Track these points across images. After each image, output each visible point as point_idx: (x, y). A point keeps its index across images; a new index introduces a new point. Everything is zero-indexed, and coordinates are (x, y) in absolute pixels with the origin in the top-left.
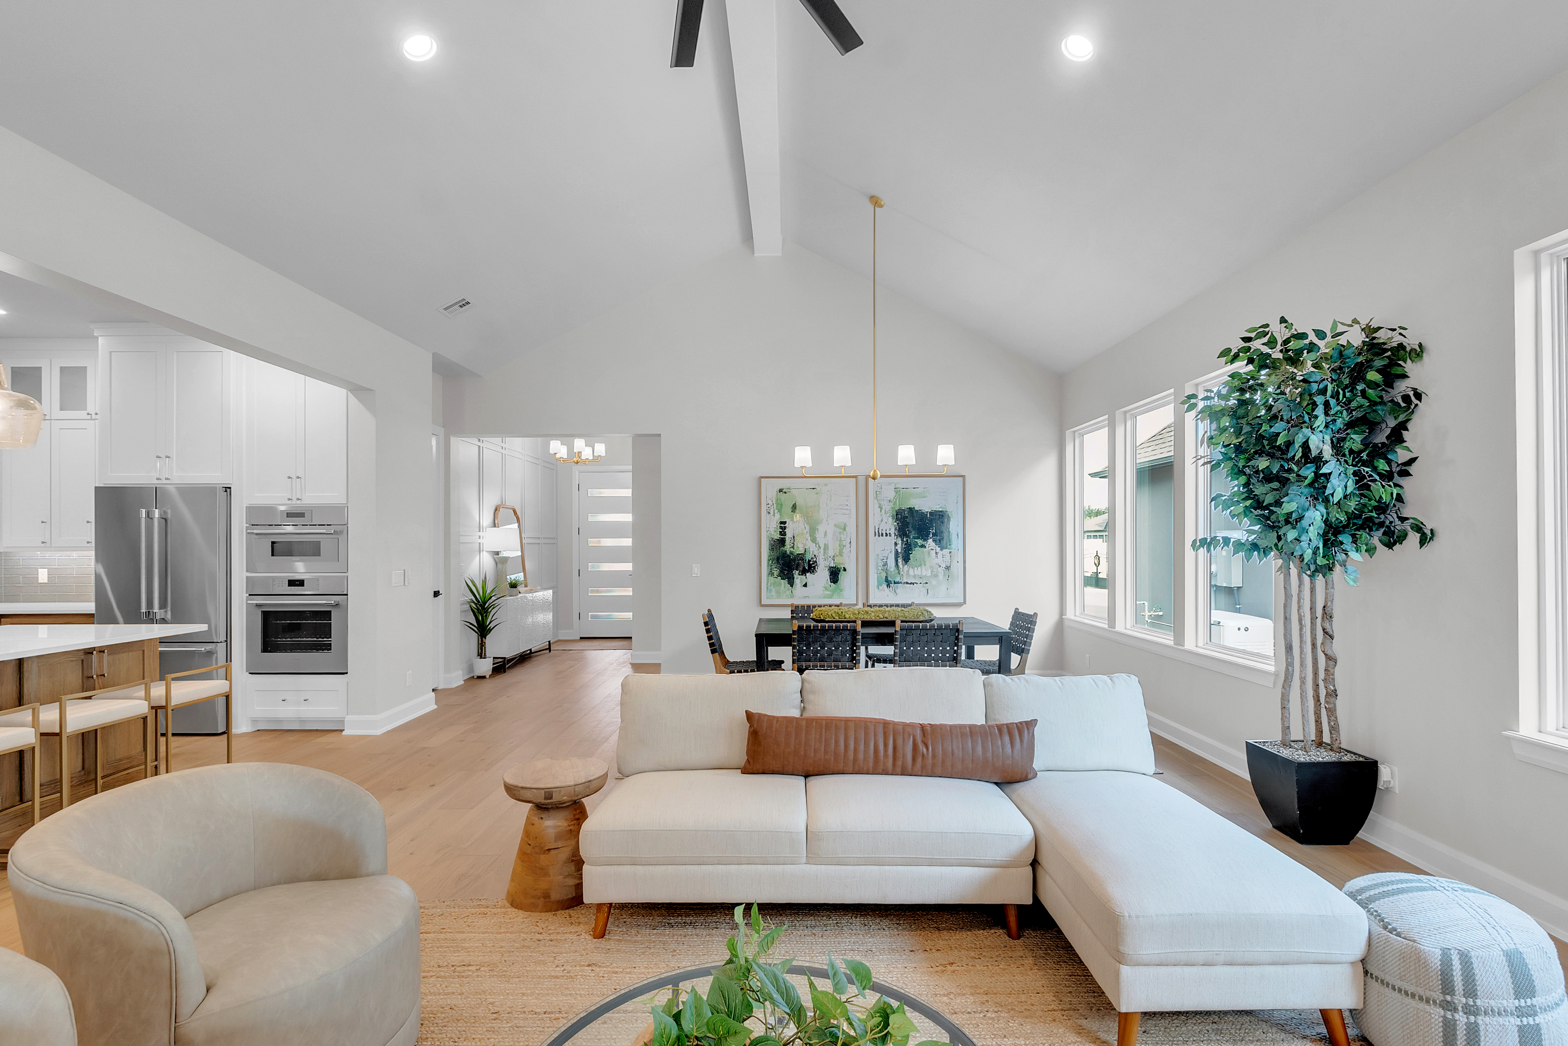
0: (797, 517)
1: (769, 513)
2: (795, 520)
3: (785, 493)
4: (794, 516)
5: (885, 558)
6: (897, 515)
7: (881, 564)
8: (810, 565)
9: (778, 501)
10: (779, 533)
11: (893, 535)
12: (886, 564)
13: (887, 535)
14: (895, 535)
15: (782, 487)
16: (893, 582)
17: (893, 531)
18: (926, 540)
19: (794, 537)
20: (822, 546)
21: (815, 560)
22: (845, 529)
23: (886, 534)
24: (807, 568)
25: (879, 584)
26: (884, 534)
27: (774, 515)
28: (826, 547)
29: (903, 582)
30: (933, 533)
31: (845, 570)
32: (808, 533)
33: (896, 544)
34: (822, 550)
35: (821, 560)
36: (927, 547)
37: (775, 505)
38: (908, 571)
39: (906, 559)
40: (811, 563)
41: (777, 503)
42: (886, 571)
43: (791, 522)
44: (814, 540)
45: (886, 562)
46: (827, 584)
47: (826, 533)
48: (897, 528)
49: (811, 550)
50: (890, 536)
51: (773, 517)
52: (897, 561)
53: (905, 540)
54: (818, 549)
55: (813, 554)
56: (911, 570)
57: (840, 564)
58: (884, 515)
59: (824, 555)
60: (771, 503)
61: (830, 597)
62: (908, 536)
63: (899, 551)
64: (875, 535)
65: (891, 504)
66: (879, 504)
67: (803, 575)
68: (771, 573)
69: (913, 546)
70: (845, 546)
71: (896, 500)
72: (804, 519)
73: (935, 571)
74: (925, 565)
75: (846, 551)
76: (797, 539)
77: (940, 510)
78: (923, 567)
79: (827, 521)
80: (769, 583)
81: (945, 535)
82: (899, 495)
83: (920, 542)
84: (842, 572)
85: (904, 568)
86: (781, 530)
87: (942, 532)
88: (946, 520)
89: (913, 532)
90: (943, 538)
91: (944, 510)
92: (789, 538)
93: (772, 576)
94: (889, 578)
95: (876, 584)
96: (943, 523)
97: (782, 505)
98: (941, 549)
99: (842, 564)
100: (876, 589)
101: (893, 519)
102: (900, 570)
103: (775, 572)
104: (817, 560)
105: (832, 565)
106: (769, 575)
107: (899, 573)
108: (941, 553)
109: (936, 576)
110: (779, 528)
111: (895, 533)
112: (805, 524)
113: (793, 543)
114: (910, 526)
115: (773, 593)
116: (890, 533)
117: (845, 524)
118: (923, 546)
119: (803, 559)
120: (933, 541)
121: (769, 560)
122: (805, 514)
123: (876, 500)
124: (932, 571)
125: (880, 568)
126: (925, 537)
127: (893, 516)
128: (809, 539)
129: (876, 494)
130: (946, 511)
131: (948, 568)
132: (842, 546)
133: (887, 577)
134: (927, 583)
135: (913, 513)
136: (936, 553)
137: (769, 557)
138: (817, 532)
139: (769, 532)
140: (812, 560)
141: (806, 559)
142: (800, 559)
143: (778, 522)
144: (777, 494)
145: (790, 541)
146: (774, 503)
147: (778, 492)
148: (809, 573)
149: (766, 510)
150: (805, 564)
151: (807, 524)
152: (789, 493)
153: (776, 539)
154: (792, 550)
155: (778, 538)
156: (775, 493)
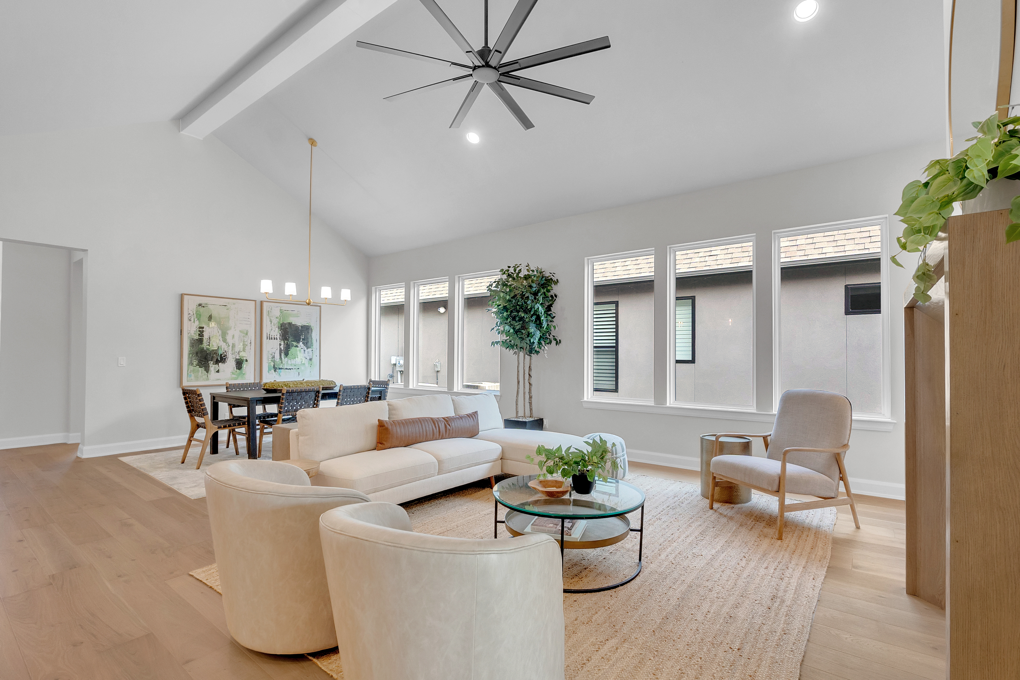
0: (212, 324)
1: (190, 320)
2: (210, 326)
3: (204, 307)
4: (210, 323)
5: (273, 353)
6: (281, 326)
7: (271, 357)
8: (221, 357)
9: (198, 313)
10: (198, 335)
11: (278, 339)
12: (274, 357)
13: (274, 339)
15: (201, 303)
16: (278, 368)
17: (278, 337)
18: (298, 342)
19: (210, 338)
20: (231, 345)
21: (225, 354)
22: (247, 334)
23: (274, 338)
24: (219, 359)
25: (269, 370)
26: (273, 338)
27: (194, 322)
28: (234, 346)
29: (284, 368)
31: (247, 361)
32: (221, 336)
33: (280, 345)
34: (231, 347)
35: (230, 354)
36: (299, 347)
37: (195, 315)
38: (287, 361)
39: (287, 354)
40: (222, 356)
41: (196, 313)
42: (274, 362)
43: (207, 328)
44: (225, 341)
46: (234, 370)
47: (233, 336)
48: (281, 335)
49: (223, 347)
50: (277, 339)
52: (280, 355)
53: (286, 342)
54: (228, 347)
55: (224, 350)
56: (289, 361)
57: (243, 357)
58: (273, 326)
59: (232, 351)
60: (192, 313)
61: (236, 379)
62: (288, 340)
63: (282, 349)
64: (267, 339)
65: (278, 320)
66: (270, 319)
67: (216, 364)
68: (191, 363)
69: (291, 346)
70: (247, 345)
71: (281, 317)
72: (218, 326)
73: (303, 361)
74: (298, 358)
75: (247, 348)
76: (212, 339)
77: (307, 325)
78: (296, 359)
79: (235, 328)
80: (189, 371)
81: (310, 340)
82: (283, 314)
83: (295, 343)
84: (245, 362)
85: (285, 360)
86: (200, 333)
87: (308, 338)
88: (310, 331)
89: (291, 338)
90: (308, 342)
91: (309, 325)
92: (206, 339)
93: (191, 365)
94: (275, 366)
95: (267, 370)
96: (308, 332)
97: (200, 315)
98: (307, 349)
99: (245, 357)
100: (267, 373)
101: (279, 329)
102: (283, 361)
103: (195, 363)
104: (227, 354)
105: (238, 358)
106: (189, 364)
107: (282, 363)
108: (307, 351)
109: (304, 364)
110: (198, 331)
111: (280, 338)
112: (218, 329)
113: (209, 342)
114: (289, 333)
115: (193, 377)
116: (276, 338)
117: (247, 331)
118: (297, 346)
119: (217, 354)
120: (303, 343)
121: (189, 354)
122: (219, 323)
123: (268, 317)
124: (302, 361)
125: (270, 360)
126: (298, 341)
127: (278, 327)
128: (221, 339)
129: (268, 313)
130: (311, 326)
131: (311, 359)
132: (245, 345)
133: (274, 365)
134: (298, 369)
135: (291, 326)
136: (304, 351)
137: (189, 352)
138: (227, 335)
139: (190, 334)
140: (223, 354)
141: (219, 354)
142: (215, 354)
143: (197, 327)
144: (197, 308)
145: (206, 341)
146: (194, 313)
147: (198, 306)
148: (221, 363)
149: (188, 318)
150: (218, 356)
151: (220, 329)
152: (206, 307)
153: (195, 339)
154: (208, 347)
155: (197, 339)
156: (195, 307)
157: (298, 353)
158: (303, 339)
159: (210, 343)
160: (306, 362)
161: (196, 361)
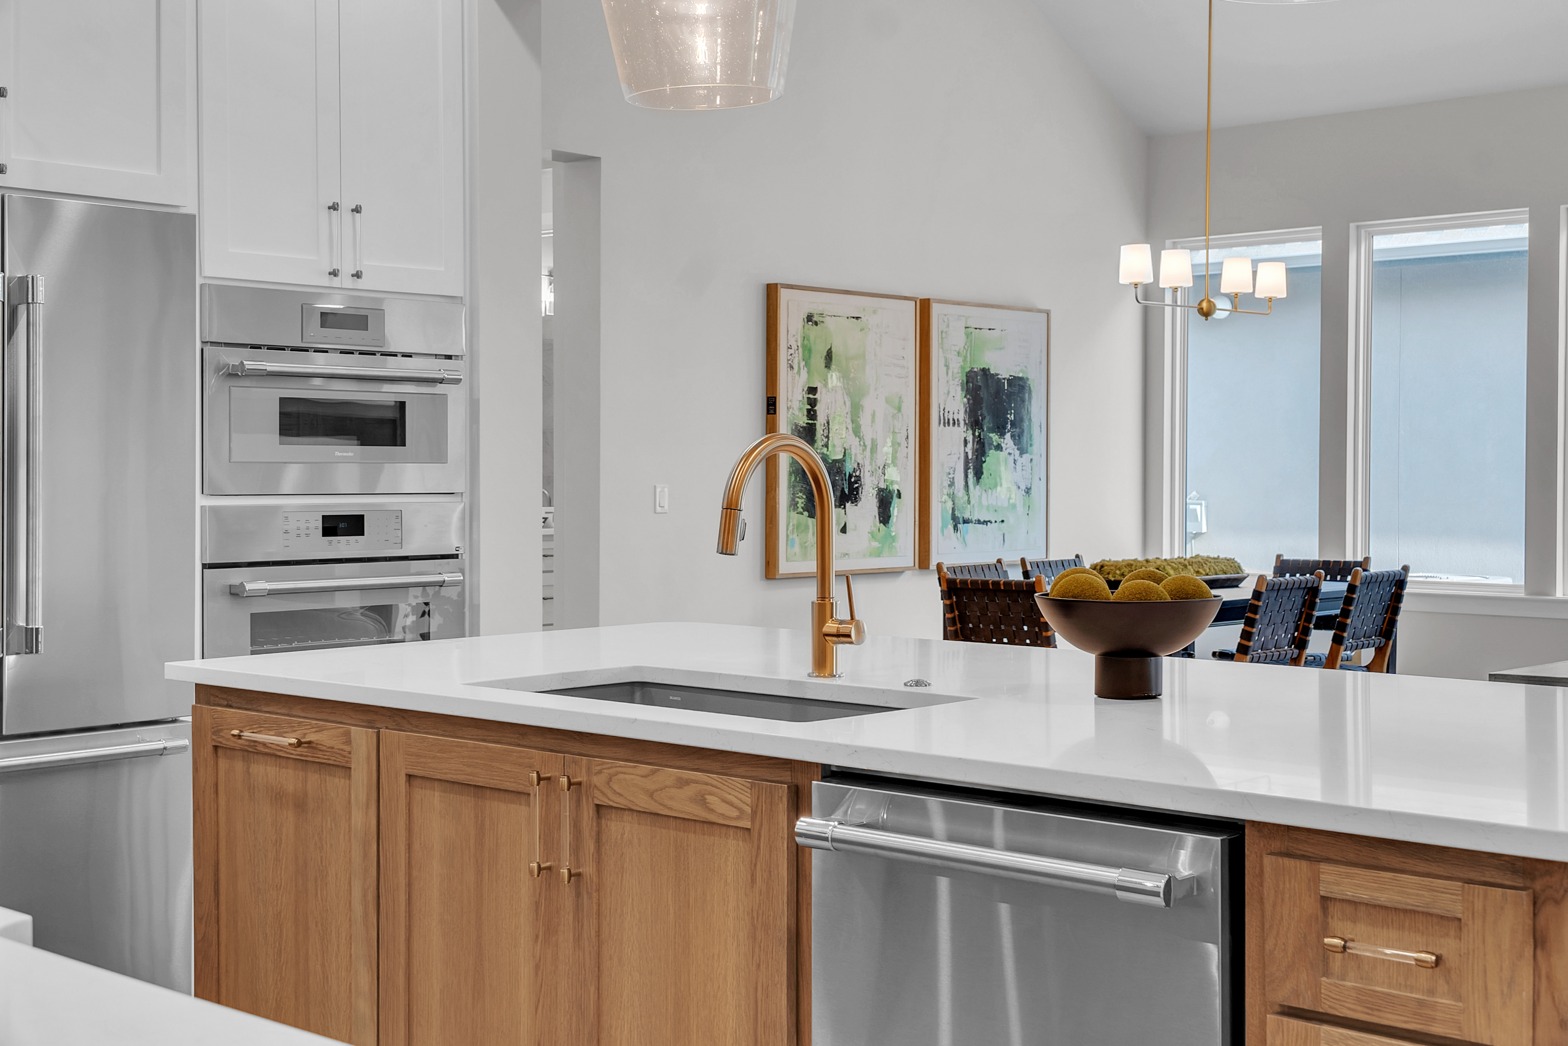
0: (834, 378)
1: (792, 367)
2: (830, 386)
3: (816, 324)
4: (829, 376)
5: (952, 472)
6: (967, 382)
7: (946, 483)
8: (851, 484)
9: (806, 342)
10: (805, 413)
11: (962, 423)
12: (952, 484)
13: (954, 424)
14: (965, 423)
15: (812, 311)
16: (961, 521)
17: (961, 416)
18: (1002, 435)
19: (828, 423)
20: (869, 443)
21: (858, 474)
22: (899, 409)
23: (954, 420)
24: (846, 491)
25: (944, 526)
26: (951, 422)
27: (799, 372)
28: (874, 449)
29: (974, 520)
30: (1011, 421)
31: (899, 496)
32: (849, 416)
33: (966, 442)
34: (868, 452)
35: (867, 474)
36: (1004, 449)
37: (800, 349)
38: (980, 497)
39: (979, 474)
40: (853, 480)
41: (804, 347)
42: (952, 497)
43: (824, 391)
44: (857, 432)
45: (953, 478)
46: (875, 526)
47: (873, 415)
48: (968, 410)
49: (853, 452)
50: (959, 425)
51: (797, 376)
52: (966, 476)
53: (977, 434)
54: (864, 450)
55: (855, 461)
56: (984, 495)
57: (892, 482)
58: (951, 382)
59: (871, 464)
60: (794, 347)
61: (878, 553)
62: (981, 428)
63: (970, 457)
64: (940, 423)
65: (961, 359)
66: (946, 359)
67: (840, 507)
68: (793, 505)
69: (986, 445)
70: (899, 444)
71: (967, 351)
72: (844, 383)
73: (1013, 496)
74: (1001, 485)
75: (901, 455)
76: (834, 427)
77: (1020, 375)
78: (999, 488)
79: (876, 389)
80: (791, 528)
81: (1026, 424)
82: (971, 341)
83: (994, 437)
84: (895, 500)
85: (975, 491)
86: (809, 407)
87: (1022, 420)
88: (1027, 395)
89: (988, 419)
90: (1023, 431)
91: (1025, 376)
92: (821, 425)
93: (794, 510)
94: (956, 513)
95: (940, 525)
96: (1023, 401)
97: (810, 351)
98: (1021, 454)
99: (897, 483)
100: (940, 535)
101: (962, 390)
102: (971, 495)
103: (800, 501)
104: (862, 475)
105: (882, 486)
106: (790, 507)
107: (969, 502)
108: (1020, 461)
109: (1014, 506)
110: (806, 400)
111: (965, 420)
112: (845, 394)
113: (828, 437)
114: (984, 405)
115: (797, 549)
116: (958, 420)
117: (900, 397)
118: (999, 447)
119: (842, 473)
120: (1012, 436)
121: (790, 474)
122: (845, 376)
123: (941, 350)
124: (1010, 498)
125: (945, 491)
126: (1000, 430)
127: (962, 384)
128: (850, 427)
129: (942, 338)
130: (1028, 379)
131: (1028, 491)
132: (895, 445)
133: (953, 510)
134: (1003, 521)
135: (987, 380)
136: (1015, 460)
137: (791, 467)
138: (861, 413)
139: (791, 410)
140: (854, 474)
141: (845, 473)
142: (838, 473)
143: (805, 387)
144: (804, 327)
145: (822, 432)
146: (799, 345)
147: (806, 320)
148: (850, 502)
149: (786, 361)
150: (845, 481)
151: (847, 395)
152: (822, 324)
153: (802, 427)
154: (825, 452)
155: (805, 425)
156: (801, 323)
157: (1003, 468)
158: (1013, 424)
159: (828, 440)
160: (1017, 497)
161: (802, 498)
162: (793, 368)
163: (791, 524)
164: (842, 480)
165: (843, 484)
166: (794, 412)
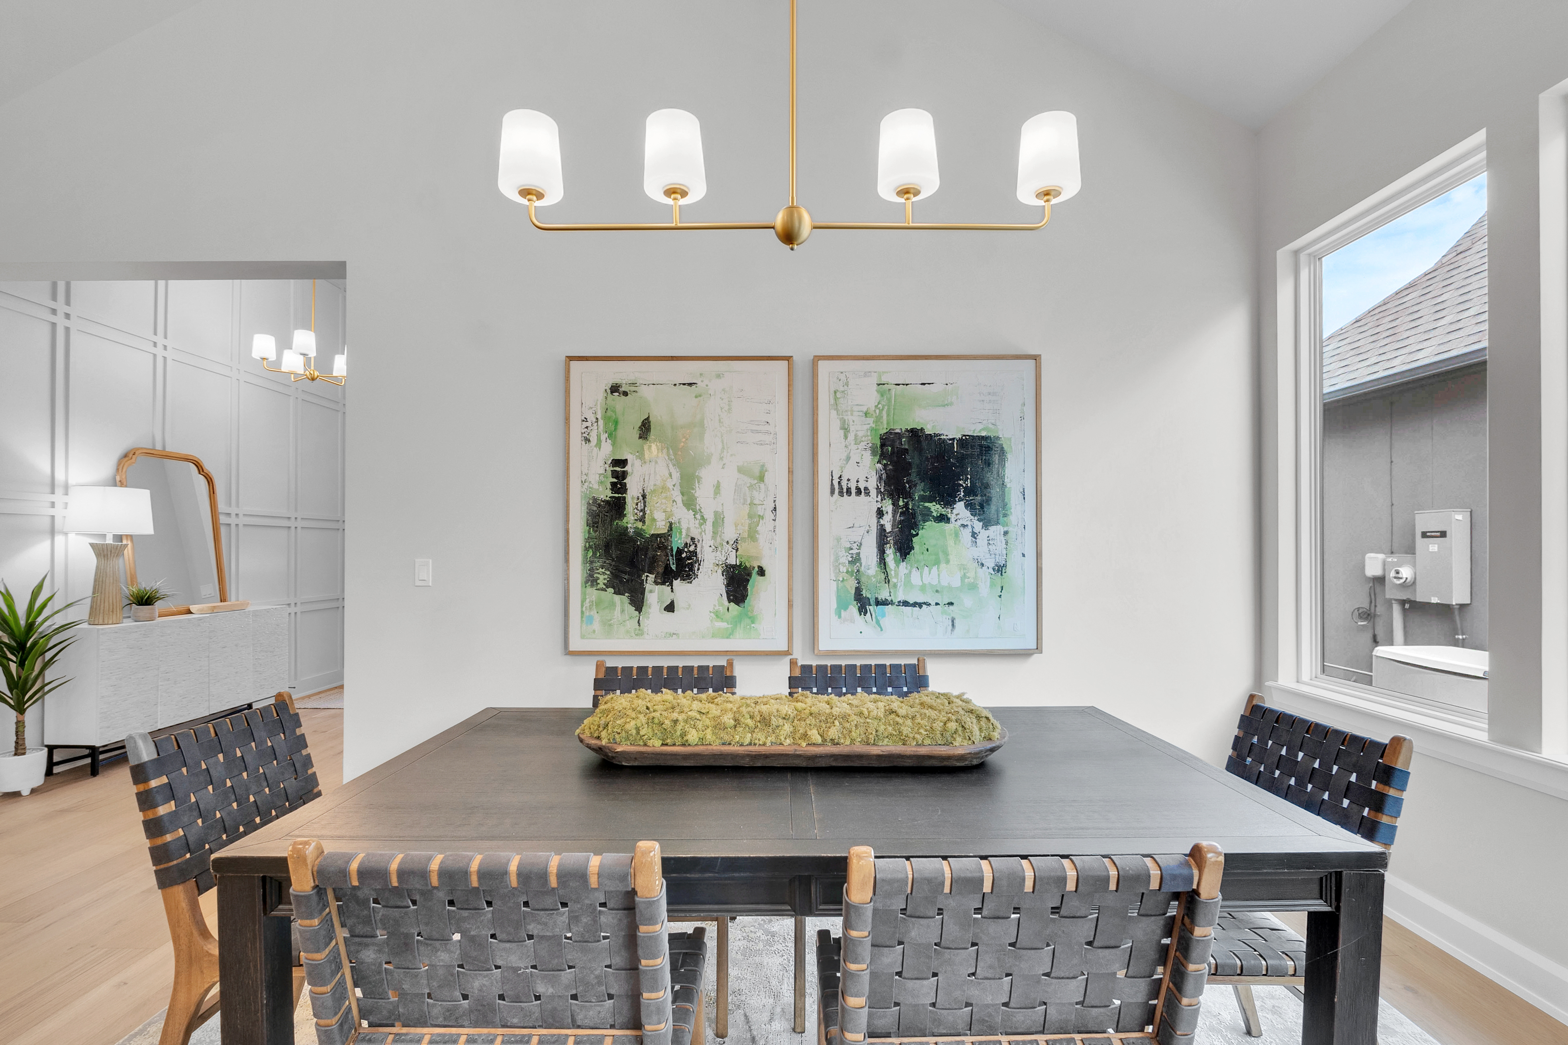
0: (653, 449)
1: (587, 440)
2: (647, 457)
3: (625, 394)
4: (646, 447)
5: (855, 546)
6: (882, 445)
7: (846, 559)
8: (680, 560)
9: (609, 413)
10: (609, 486)
11: (872, 492)
12: (855, 561)
13: (858, 493)
14: (878, 492)
15: (618, 382)
16: (871, 602)
17: (871, 484)
18: (949, 503)
19: (644, 496)
20: (709, 516)
21: (692, 548)
22: (763, 478)
23: (857, 489)
24: (674, 567)
25: (841, 606)
26: (853, 491)
27: (599, 444)
28: (718, 522)
29: (895, 601)
30: (965, 488)
31: (762, 572)
32: (678, 488)
33: (881, 513)
34: (708, 526)
35: (707, 550)
36: (952, 520)
37: (601, 422)
38: (908, 576)
39: (905, 549)
40: (684, 555)
41: (606, 419)
42: (856, 575)
43: (638, 463)
44: (690, 503)
45: (858, 554)
46: (722, 605)
47: (718, 486)
48: (884, 476)
49: (684, 525)
50: (867, 494)
51: (595, 449)
52: (882, 552)
53: (901, 503)
54: (701, 524)
55: (687, 535)
56: (916, 573)
57: (750, 559)
58: (852, 447)
59: (714, 538)
60: (591, 418)
61: (727, 635)
62: (909, 495)
63: (888, 529)
64: (833, 493)
65: (869, 421)
66: (843, 421)
67: (663, 583)
68: (591, 580)
69: (919, 516)
70: (762, 516)
71: (882, 410)
72: (669, 455)
73: (971, 573)
74: (948, 561)
75: (765, 528)
76: (652, 500)
77: (983, 433)
78: (943, 565)
79: (721, 458)
80: (588, 605)
81: (994, 491)
82: (890, 399)
83: (936, 507)
84: (756, 577)
85: (898, 568)
86: (615, 480)
87: (986, 486)
88: (996, 458)
89: (921, 486)
90: (989, 500)
91: (992, 435)
92: (633, 498)
93: (592, 586)
94: (862, 593)
95: (835, 605)
96: (989, 464)
97: (616, 423)
98: (986, 526)
99: (756, 558)
100: (834, 618)
101: (872, 454)
102: (892, 573)
103: (601, 577)
104: (698, 550)
105: (733, 562)
106: (587, 583)
107: (887, 581)
108: (983, 534)
109: (972, 587)
110: (610, 473)
111: (877, 489)
112: (671, 466)
113: (643, 511)
114: (915, 470)
115: (598, 625)
116: (866, 488)
117: (760, 468)
118: (943, 518)
119: (666, 548)
120: (967, 505)
121: (586, 549)
122: (671, 446)
123: (834, 412)
124: (965, 577)
125: (844, 569)
126: (945, 498)
127: (871, 450)
128: (679, 499)
129: (836, 398)
130: (997, 438)
131: (1001, 566)
132: (756, 518)
133: (858, 590)
135: (920, 441)
136: (974, 533)
137: (586, 542)
138: (697, 485)
139: (586, 484)
140: (686, 550)
141: (672, 548)
142: (659, 548)
143: (608, 460)
144: (606, 398)
145: (635, 506)
146: (599, 417)
147: (609, 391)
148: (679, 579)
149: (580, 434)
150: (670, 558)
151: (674, 465)
152: (634, 394)
153: (603, 502)
154: (640, 527)
155: (608, 499)
156: (601, 396)
157: (951, 542)
158: (968, 491)
159: (645, 513)
160: (981, 578)
161: (604, 573)
162: (589, 441)
163: (588, 600)
164: (667, 555)
165: (669, 560)
166: (591, 486)
